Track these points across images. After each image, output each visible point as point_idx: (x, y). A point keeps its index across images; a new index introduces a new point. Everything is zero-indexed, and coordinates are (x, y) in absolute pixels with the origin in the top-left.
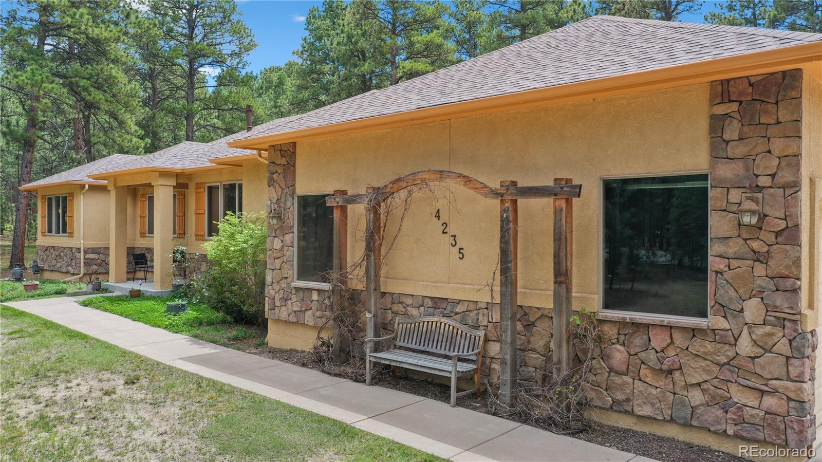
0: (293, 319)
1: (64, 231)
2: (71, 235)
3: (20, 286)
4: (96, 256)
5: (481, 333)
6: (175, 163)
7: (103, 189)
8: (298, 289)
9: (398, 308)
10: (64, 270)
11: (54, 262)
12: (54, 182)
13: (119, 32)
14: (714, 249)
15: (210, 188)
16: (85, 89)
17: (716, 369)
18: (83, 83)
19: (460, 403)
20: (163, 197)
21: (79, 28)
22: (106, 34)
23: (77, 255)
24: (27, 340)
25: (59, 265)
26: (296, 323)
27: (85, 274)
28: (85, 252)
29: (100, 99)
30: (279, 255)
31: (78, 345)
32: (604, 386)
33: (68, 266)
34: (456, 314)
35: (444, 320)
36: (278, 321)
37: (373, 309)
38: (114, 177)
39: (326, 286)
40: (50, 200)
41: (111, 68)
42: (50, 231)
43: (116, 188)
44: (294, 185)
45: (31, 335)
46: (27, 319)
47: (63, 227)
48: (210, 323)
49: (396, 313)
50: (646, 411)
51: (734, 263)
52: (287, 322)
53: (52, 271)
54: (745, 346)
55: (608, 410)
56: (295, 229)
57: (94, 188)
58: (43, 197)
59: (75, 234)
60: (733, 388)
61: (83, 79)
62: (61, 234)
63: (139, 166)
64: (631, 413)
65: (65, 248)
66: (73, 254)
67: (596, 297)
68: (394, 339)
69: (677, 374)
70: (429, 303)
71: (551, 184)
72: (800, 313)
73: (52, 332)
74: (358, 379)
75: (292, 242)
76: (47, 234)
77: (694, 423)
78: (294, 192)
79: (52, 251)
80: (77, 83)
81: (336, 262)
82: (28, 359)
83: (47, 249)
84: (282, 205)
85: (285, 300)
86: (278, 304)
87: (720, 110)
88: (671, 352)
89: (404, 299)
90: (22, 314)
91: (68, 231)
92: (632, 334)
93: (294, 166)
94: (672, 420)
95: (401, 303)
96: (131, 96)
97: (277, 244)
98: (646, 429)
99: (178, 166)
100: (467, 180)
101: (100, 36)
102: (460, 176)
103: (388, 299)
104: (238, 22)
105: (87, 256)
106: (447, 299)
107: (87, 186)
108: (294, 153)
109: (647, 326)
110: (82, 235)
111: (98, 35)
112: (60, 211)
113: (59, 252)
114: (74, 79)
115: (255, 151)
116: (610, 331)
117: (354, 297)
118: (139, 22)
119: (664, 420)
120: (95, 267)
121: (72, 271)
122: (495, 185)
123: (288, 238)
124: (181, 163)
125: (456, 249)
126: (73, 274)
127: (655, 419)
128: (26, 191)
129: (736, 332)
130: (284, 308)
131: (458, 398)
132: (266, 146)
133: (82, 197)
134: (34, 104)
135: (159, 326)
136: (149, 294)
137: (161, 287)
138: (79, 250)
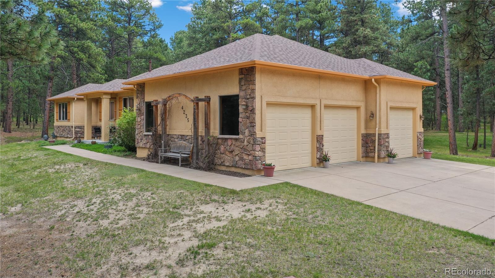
0: (144, 146)
1: (66, 119)
2: (69, 120)
3: (47, 142)
4: (80, 130)
5: (192, 145)
6: (110, 89)
7: (81, 100)
8: (145, 135)
9: (172, 139)
10: (66, 136)
11: (62, 133)
12: (61, 97)
13: (92, 25)
14: (240, 116)
15: (124, 99)
16: (76, 52)
17: (240, 150)
18: (75, 49)
19: (182, 166)
20: (105, 103)
21: (74, 24)
22: (86, 26)
23: (72, 129)
24: (51, 156)
25: (64, 134)
26: (144, 148)
27: (75, 138)
28: (75, 128)
29: (83, 57)
30: (140, 123)
31: (69, 157)
32: (219, 158)
33: (68, 134)
34: (187, 140)
35: (184, 142)
36: (139, 147)
37: (164, 140)
38: (86, 95)
39: (151, 133)
40: (60, 105)
41: (88, 42)
42: (60, 119)
43: (87, 99)
44: (144, 98)
45: (52, 155)
46: (51, 151)
47: (66, 116)
48: (119, 151)
49: (172, 141)
50: (227, 164)
51: (244, 119)
52: (142, 148)
53: (61, 137)
54: (246, 143)
55: (220, 165)
56: (145, 114)
57: (78, 99)
58: (57, 104)
59: (71, 120)
60: (244, 154)
61: (75, 47)
62: (65, 120)
63: (96, 90)
64: (224, 165)
65: (66, 126)
66: (70, 129)
67: (217, 131)
68: (170, 149)
69: (233, 152)
70: (180, 137)
71: (204, 98)
72: (255, 132)
73: (60, 154)
74: (157, 162)
75: (144, 119)
76: (59, 120)
77: (237, 166)
78: (144, 100)
79: (61, 128)
80: (73, 50)
81: (154, 124)
82: (52, 161)
83: (58, 127)
84: (140, 105)
85: (142, 139)
86: (139, 141)
87: (241, 77)
88: (232, 146)
89: (174, 136)
90: (48, 149)
91: (68, 119)
92: (225, 142)
93: (144, 91)
94: (233, 166)
95: (173, 137)
96: (98, 55)
97: (139, 119)
98: (228, 169)
99: (111, 91)
100: (186, 97)
101: (83, 28)
102: (184, 95)
103: (170, 136)
104: (153, 14)
105: (76, 130)
106: (184, 135)
107: (76, 99)
108: (144, 86)
109: (227, 139)
110: (73, 121)
111: (82, 27)
112: (64, 110)
113: (64, 128)
114: (71, 48)
115: (133, 86)
116: (220, 141)
117: (160, 137)
118: (102, 19)
119: (231, 166)
120: (79, 135)
121: (69, 136)
122: (192, 98)
123: (142, 117)
124: (113, 89)
125: (187, 119)
126: (70, 138)
127: (229, 166)
128: (49, 101)
129: (244, 139)
130: (141, 143)
131: (181, 165)
132: (136, 84)
133: (74, 103)
134: (53, 61)
135: (100, 152)
136: (99, 143)
137: (104, 140)
138: (72, 127)
